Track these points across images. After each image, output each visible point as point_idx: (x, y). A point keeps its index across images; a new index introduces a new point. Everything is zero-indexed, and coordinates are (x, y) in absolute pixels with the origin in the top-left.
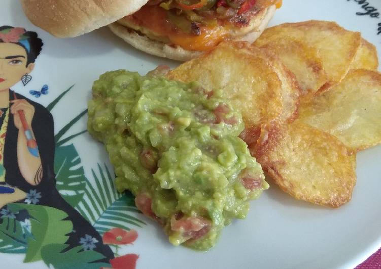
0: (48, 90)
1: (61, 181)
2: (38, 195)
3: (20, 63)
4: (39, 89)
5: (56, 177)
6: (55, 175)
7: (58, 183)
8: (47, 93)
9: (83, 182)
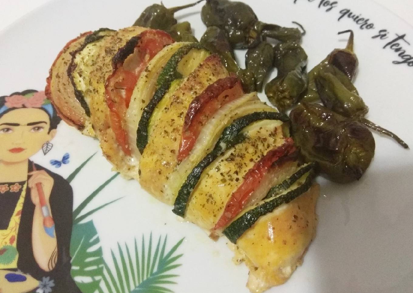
0: (69, 159)
1: (76, 265)
2: (51, 284)
3: (42, 130)
4: (60, 159)
5: (71, 261)
6: (70, 258)
7: (74, 268)
8: (68, 162)
9: (100, 266)
